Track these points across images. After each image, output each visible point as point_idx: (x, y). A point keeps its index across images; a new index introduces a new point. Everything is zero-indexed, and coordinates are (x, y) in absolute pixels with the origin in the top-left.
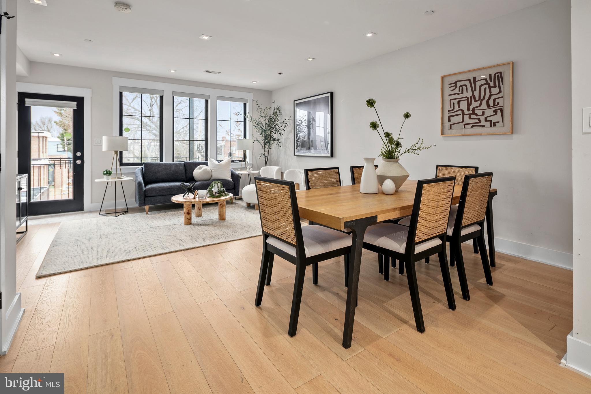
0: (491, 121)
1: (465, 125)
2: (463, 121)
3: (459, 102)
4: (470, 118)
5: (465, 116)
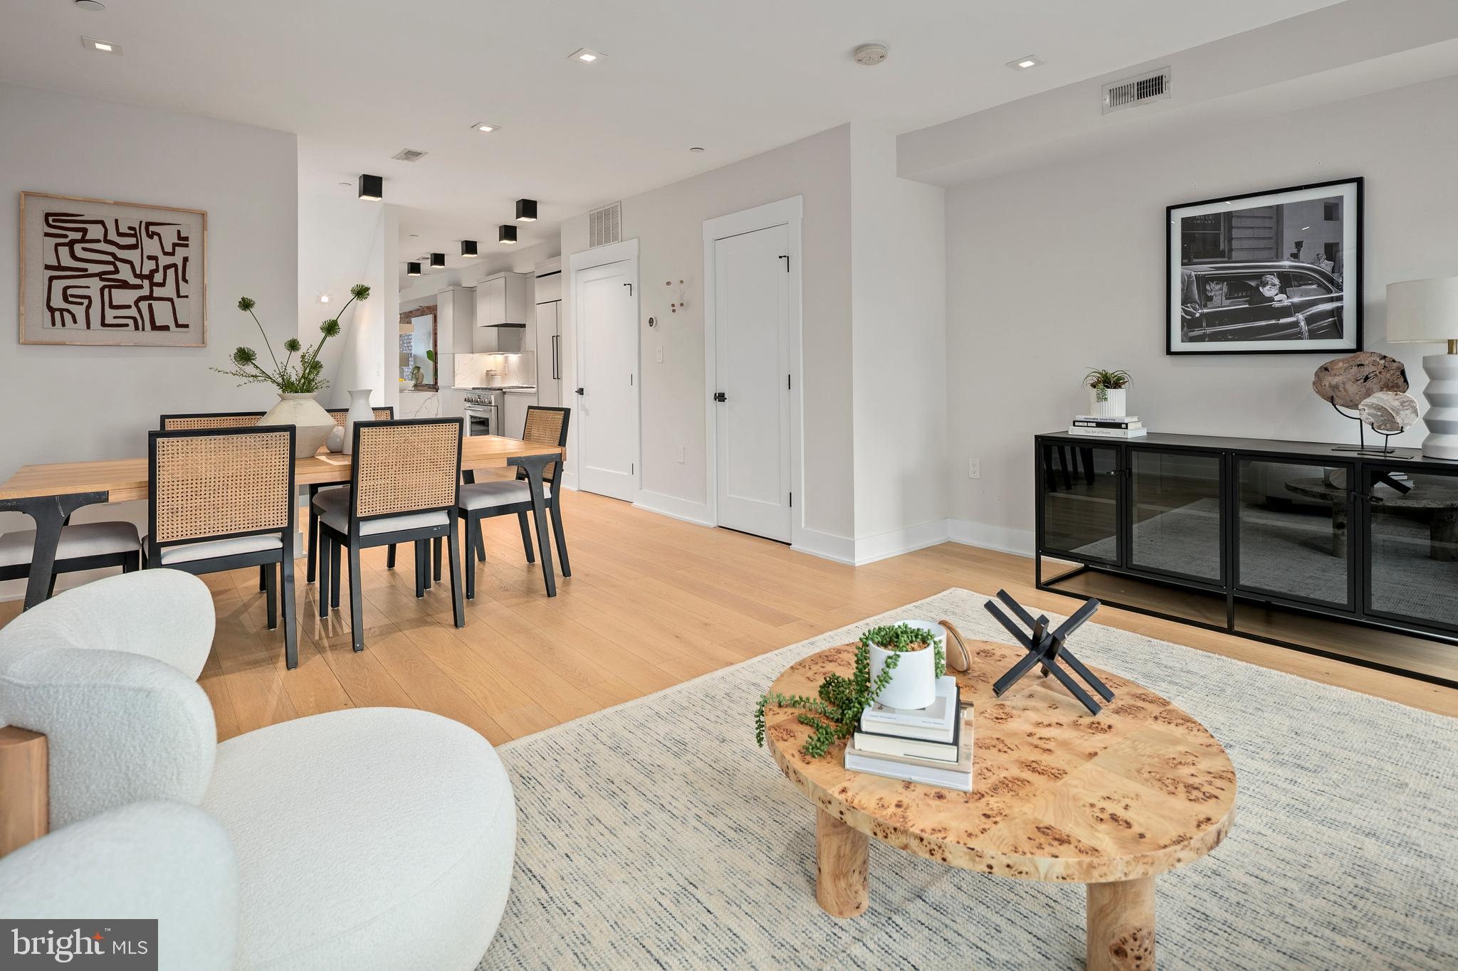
0: (175, 245)
1: (179, 296)
2: (171, 300)
3: (112, 307)
4: (162, 285)
5: (155, 295)
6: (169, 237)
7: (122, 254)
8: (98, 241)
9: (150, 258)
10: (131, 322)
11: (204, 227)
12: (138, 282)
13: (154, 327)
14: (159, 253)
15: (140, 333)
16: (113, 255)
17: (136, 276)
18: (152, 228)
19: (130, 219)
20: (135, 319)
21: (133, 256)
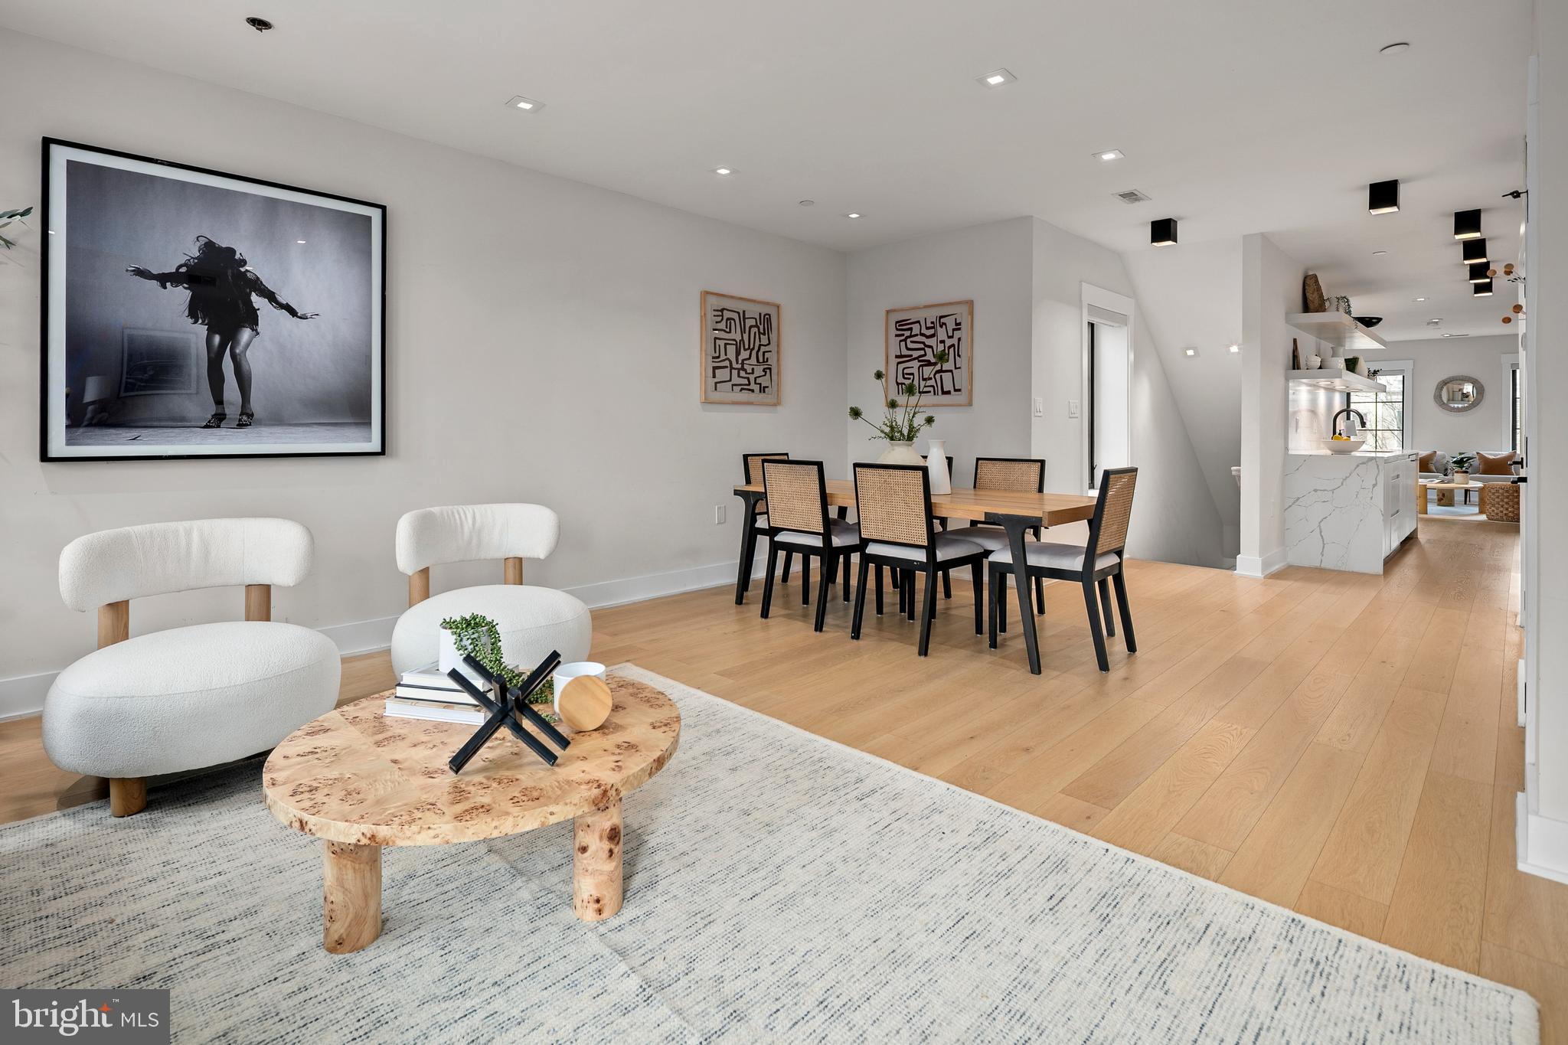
6: (951, 325)
7: (928, 342)
8: (917, 335)
13: (944, 393)
15: (936, 396)
16: (923, 343)
19: (932, 315)
20: (933, 386)
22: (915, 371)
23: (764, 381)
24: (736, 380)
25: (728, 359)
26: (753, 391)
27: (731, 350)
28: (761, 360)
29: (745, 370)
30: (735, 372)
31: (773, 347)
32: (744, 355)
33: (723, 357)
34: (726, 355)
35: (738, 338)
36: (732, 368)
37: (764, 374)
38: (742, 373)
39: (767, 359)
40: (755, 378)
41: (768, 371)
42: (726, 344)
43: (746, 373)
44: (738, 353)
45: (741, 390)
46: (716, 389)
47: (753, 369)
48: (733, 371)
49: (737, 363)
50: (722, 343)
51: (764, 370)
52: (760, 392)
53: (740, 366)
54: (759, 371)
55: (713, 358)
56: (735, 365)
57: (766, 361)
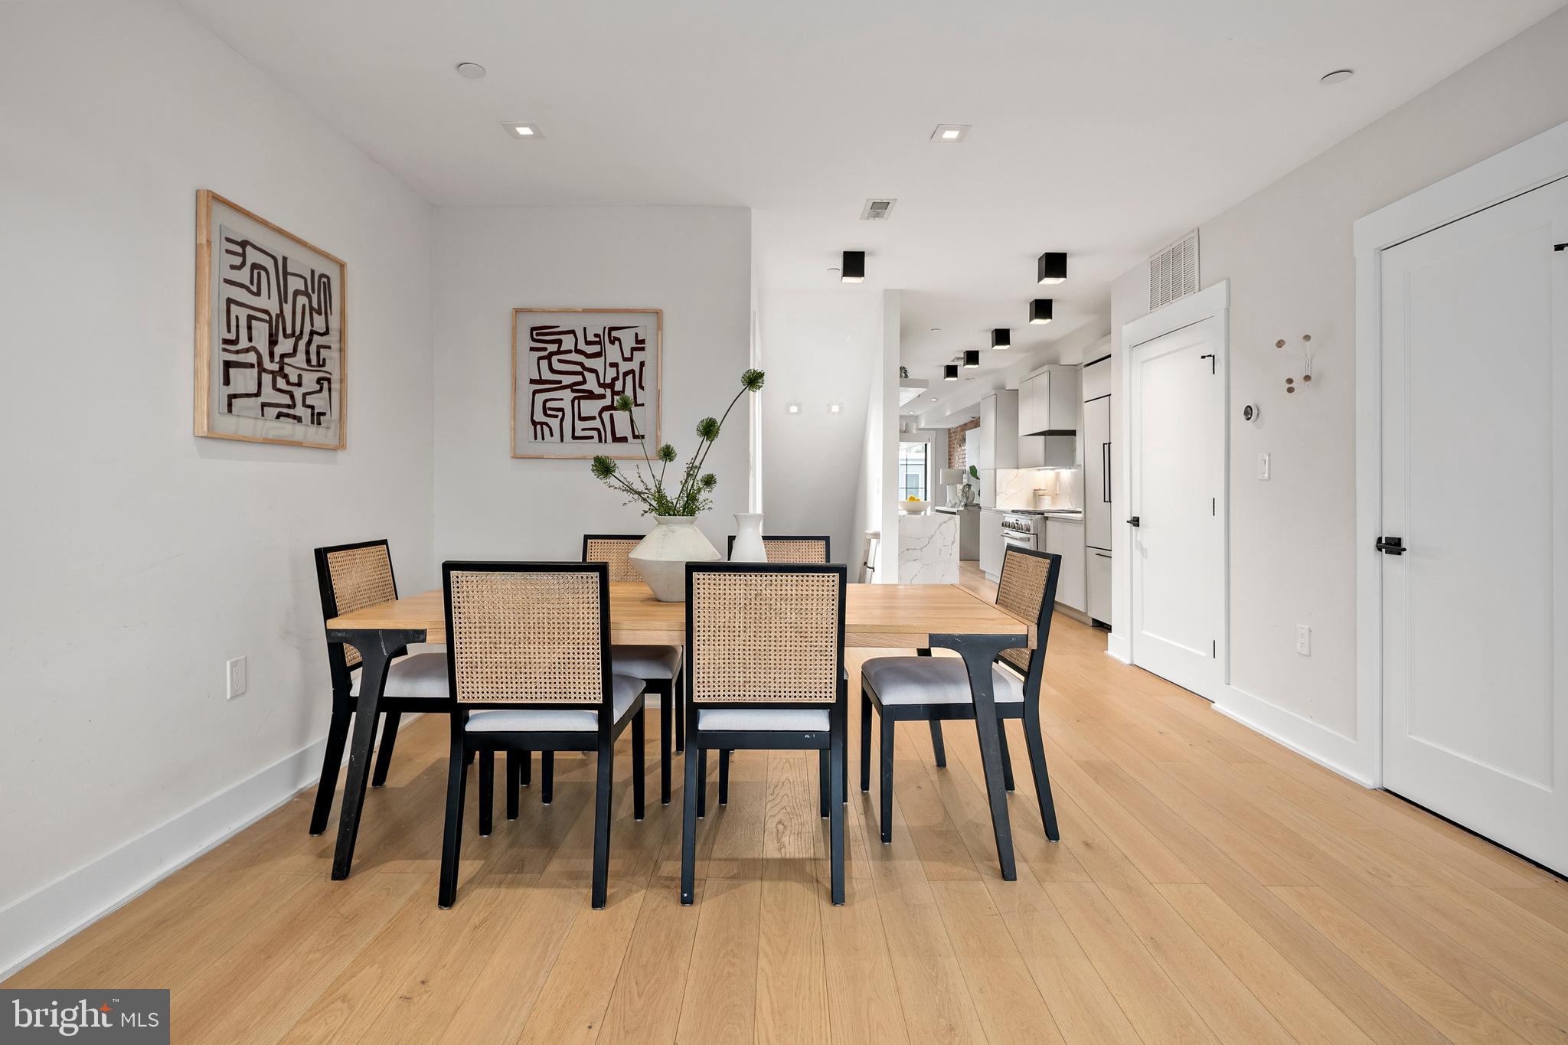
6: (628, 342)
7: (590, 363)
8: (570, 352)
9: (613, 365)
10: (595, 434)
11: (660, 327)
12: (601, 391)
13: (615, 439)
14: (619, 360)
15: (603, 445)
16: (581, 364)
17: (601, 385)
18: (614, 334)
19: (596, 325)
20: (598, 430)
21: (596, 364)
22: (566, 405)
23: (318, 402)
24: (268, 394)
25: (254, 349)
26: (299, 419)
27: (261, 330)
28: (314, 362)
29: (286, 377)
30: (267, 378)
31: (332, 339)
32: (284, 345)
33: (244, 343)
34: (250, 339)
35: (274, 310)
36: (262, 369)
37: (318, 387)
38: (281, 383)
39: (324, 359)
40: (305, 395)
41: (326, 384)
42: (250, 318)
43: (288, 383)
44: (273, 342)
45: (278, 416)
46: (230, 410)
47: (300, 376)
48: (264, 375)
49: (272, 361)
50: (242, 313)
51: (319, 381)
52: (313, 423)
53: (275, 367)
54: (310, 380)
55: (226, 342)
56: (267, 364)
57: (321, 364)
